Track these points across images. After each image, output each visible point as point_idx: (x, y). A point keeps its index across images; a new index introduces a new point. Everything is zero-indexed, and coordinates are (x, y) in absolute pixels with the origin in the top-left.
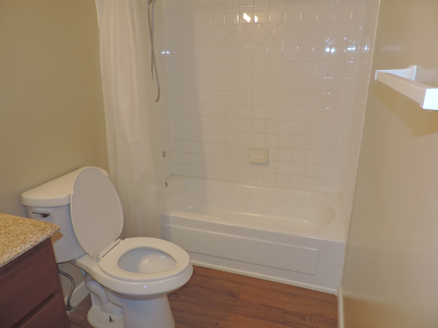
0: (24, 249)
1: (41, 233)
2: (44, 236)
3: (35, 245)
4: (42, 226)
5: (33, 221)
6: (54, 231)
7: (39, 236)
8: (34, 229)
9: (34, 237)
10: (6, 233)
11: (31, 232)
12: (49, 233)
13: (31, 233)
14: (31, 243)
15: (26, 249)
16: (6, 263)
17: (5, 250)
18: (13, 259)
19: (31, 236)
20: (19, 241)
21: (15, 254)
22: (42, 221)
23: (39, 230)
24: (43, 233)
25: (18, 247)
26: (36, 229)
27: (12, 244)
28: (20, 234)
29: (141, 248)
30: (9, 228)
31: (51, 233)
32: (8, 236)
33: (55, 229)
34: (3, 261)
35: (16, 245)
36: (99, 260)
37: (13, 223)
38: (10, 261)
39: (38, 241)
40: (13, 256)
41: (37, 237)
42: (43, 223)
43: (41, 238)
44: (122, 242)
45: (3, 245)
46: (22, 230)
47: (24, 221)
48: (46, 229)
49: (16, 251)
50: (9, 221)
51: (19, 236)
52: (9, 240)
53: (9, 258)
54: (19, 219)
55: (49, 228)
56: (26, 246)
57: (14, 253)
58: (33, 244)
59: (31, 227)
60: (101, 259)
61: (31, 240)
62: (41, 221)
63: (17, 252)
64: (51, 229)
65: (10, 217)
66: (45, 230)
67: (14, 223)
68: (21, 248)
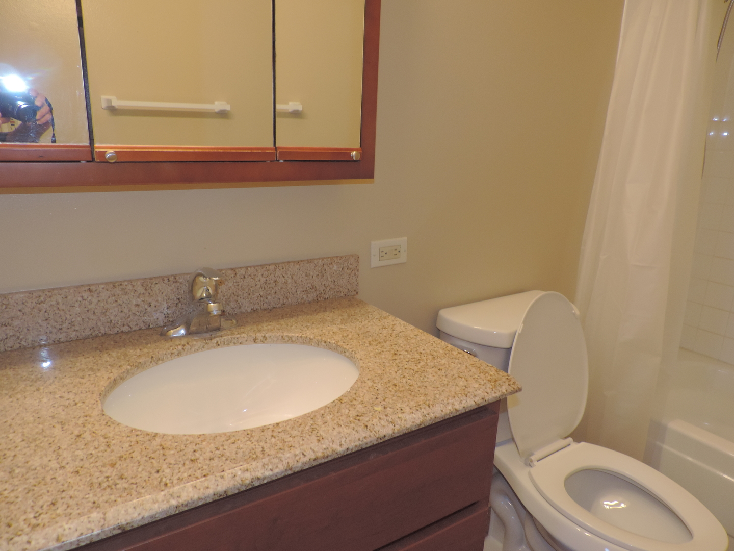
0: (465, 406)
1: (491, 387)
2: (495, 393)
3: (481, 405)
4: (492, 373)
5: (476, 360)
6: (513, 389)
7: (489, 391)
8: (478, 375)
9: (481, 389)
10: (434, 367)
11: (474, 379)
12: (504, 391)
13: (476, 380)
14: (477, 399)
15: (467, 407)
16: (437, 421)
17: (438, 396)
18: (448, 417)
19: (476, 386)
20: (458, 389)
21: (452, 410)
22: (491, 365)
23: (488, 379)
24: (495, 386)
25: (457, 399)
26: (482, 375)
27: (447, 390)
28: (456, 375)
29: (605, 472)
30: (439, 360)
31: (506, 391)
32: (439, 373)
33: (513, 386)
34: (435, 414)
35: (453, 393)
36: (531, 464)
37: (444, 354)
38: (443, 419)
39: (487, 399)
40: (448, 412)
41: (486, 390)
42: (493, 369)
43: (491, 395)
44: (575, 446)
45: (433, 386)
46: (460, 370)
47: (461, 355)
48: (500, 381)
49: (453, 404)
50: (438, 348)
51: (455, 378)
52: (441, 380)
53: (443, 414)
54: (452, 350)
55: (504, 382)
56: (468, 401)
57: (450, 407)
58: (479, 402)
59: (473, 370)
60: (536, 463)
61: (476, 393)
62: (489, 365)
63: (455, 407)
64: (507, 384)
65: (439, 342)
66: (498, 383)
67: (446, 354)
68: (461, 402)
